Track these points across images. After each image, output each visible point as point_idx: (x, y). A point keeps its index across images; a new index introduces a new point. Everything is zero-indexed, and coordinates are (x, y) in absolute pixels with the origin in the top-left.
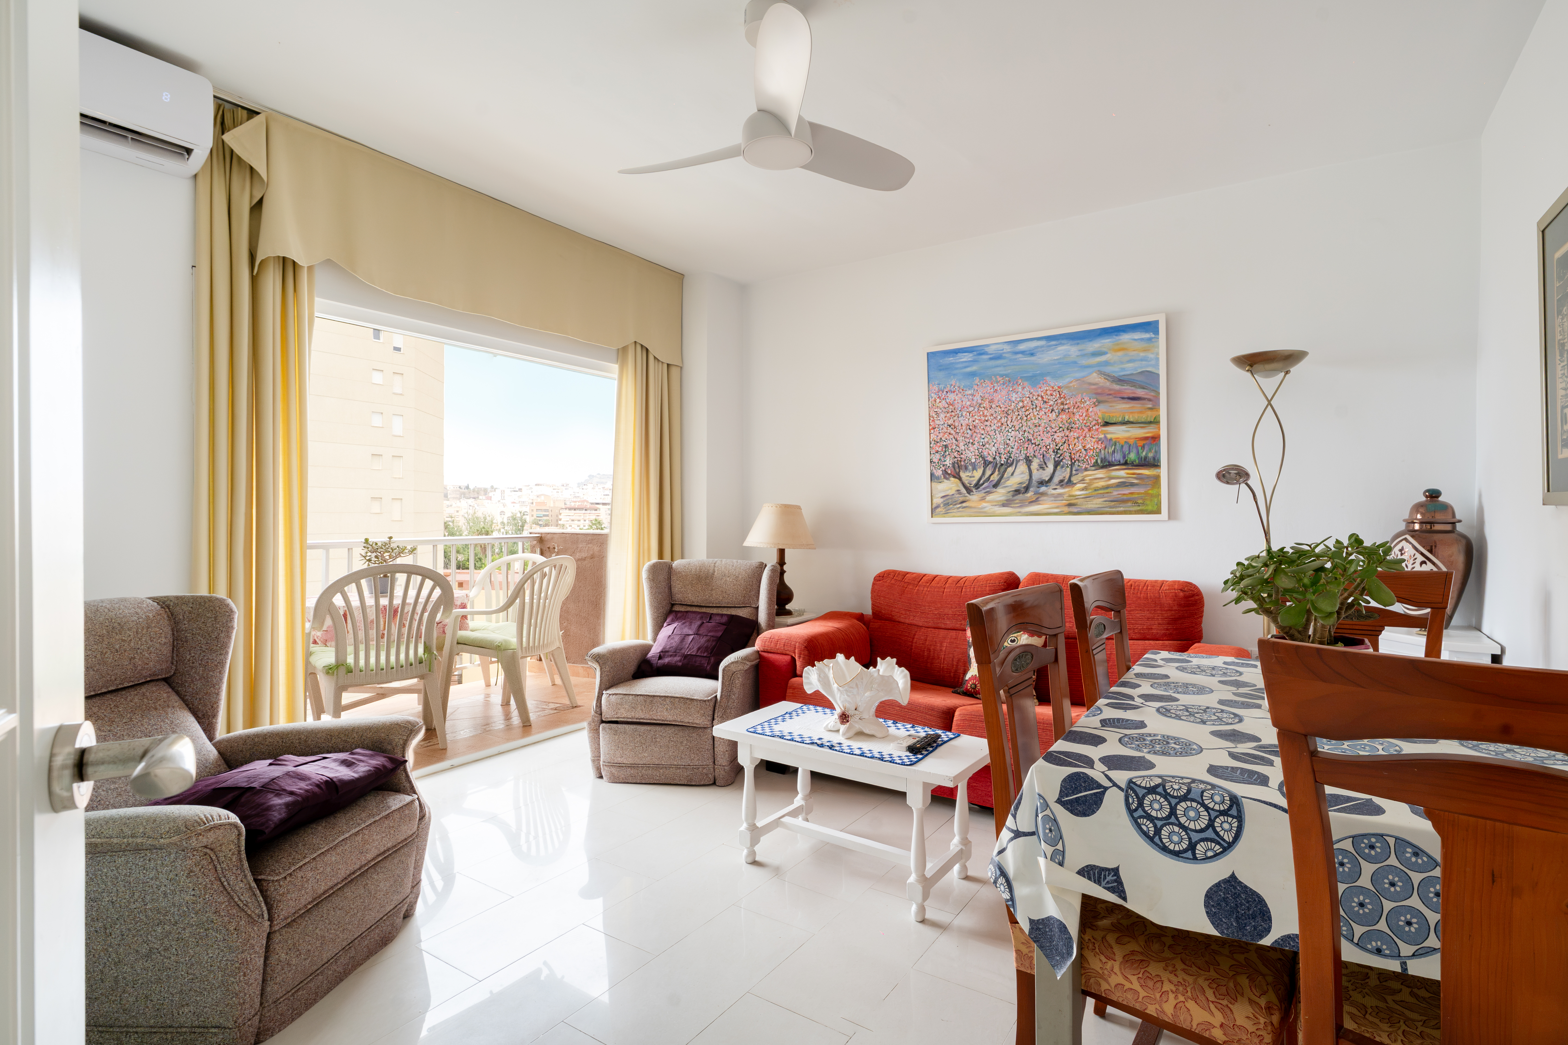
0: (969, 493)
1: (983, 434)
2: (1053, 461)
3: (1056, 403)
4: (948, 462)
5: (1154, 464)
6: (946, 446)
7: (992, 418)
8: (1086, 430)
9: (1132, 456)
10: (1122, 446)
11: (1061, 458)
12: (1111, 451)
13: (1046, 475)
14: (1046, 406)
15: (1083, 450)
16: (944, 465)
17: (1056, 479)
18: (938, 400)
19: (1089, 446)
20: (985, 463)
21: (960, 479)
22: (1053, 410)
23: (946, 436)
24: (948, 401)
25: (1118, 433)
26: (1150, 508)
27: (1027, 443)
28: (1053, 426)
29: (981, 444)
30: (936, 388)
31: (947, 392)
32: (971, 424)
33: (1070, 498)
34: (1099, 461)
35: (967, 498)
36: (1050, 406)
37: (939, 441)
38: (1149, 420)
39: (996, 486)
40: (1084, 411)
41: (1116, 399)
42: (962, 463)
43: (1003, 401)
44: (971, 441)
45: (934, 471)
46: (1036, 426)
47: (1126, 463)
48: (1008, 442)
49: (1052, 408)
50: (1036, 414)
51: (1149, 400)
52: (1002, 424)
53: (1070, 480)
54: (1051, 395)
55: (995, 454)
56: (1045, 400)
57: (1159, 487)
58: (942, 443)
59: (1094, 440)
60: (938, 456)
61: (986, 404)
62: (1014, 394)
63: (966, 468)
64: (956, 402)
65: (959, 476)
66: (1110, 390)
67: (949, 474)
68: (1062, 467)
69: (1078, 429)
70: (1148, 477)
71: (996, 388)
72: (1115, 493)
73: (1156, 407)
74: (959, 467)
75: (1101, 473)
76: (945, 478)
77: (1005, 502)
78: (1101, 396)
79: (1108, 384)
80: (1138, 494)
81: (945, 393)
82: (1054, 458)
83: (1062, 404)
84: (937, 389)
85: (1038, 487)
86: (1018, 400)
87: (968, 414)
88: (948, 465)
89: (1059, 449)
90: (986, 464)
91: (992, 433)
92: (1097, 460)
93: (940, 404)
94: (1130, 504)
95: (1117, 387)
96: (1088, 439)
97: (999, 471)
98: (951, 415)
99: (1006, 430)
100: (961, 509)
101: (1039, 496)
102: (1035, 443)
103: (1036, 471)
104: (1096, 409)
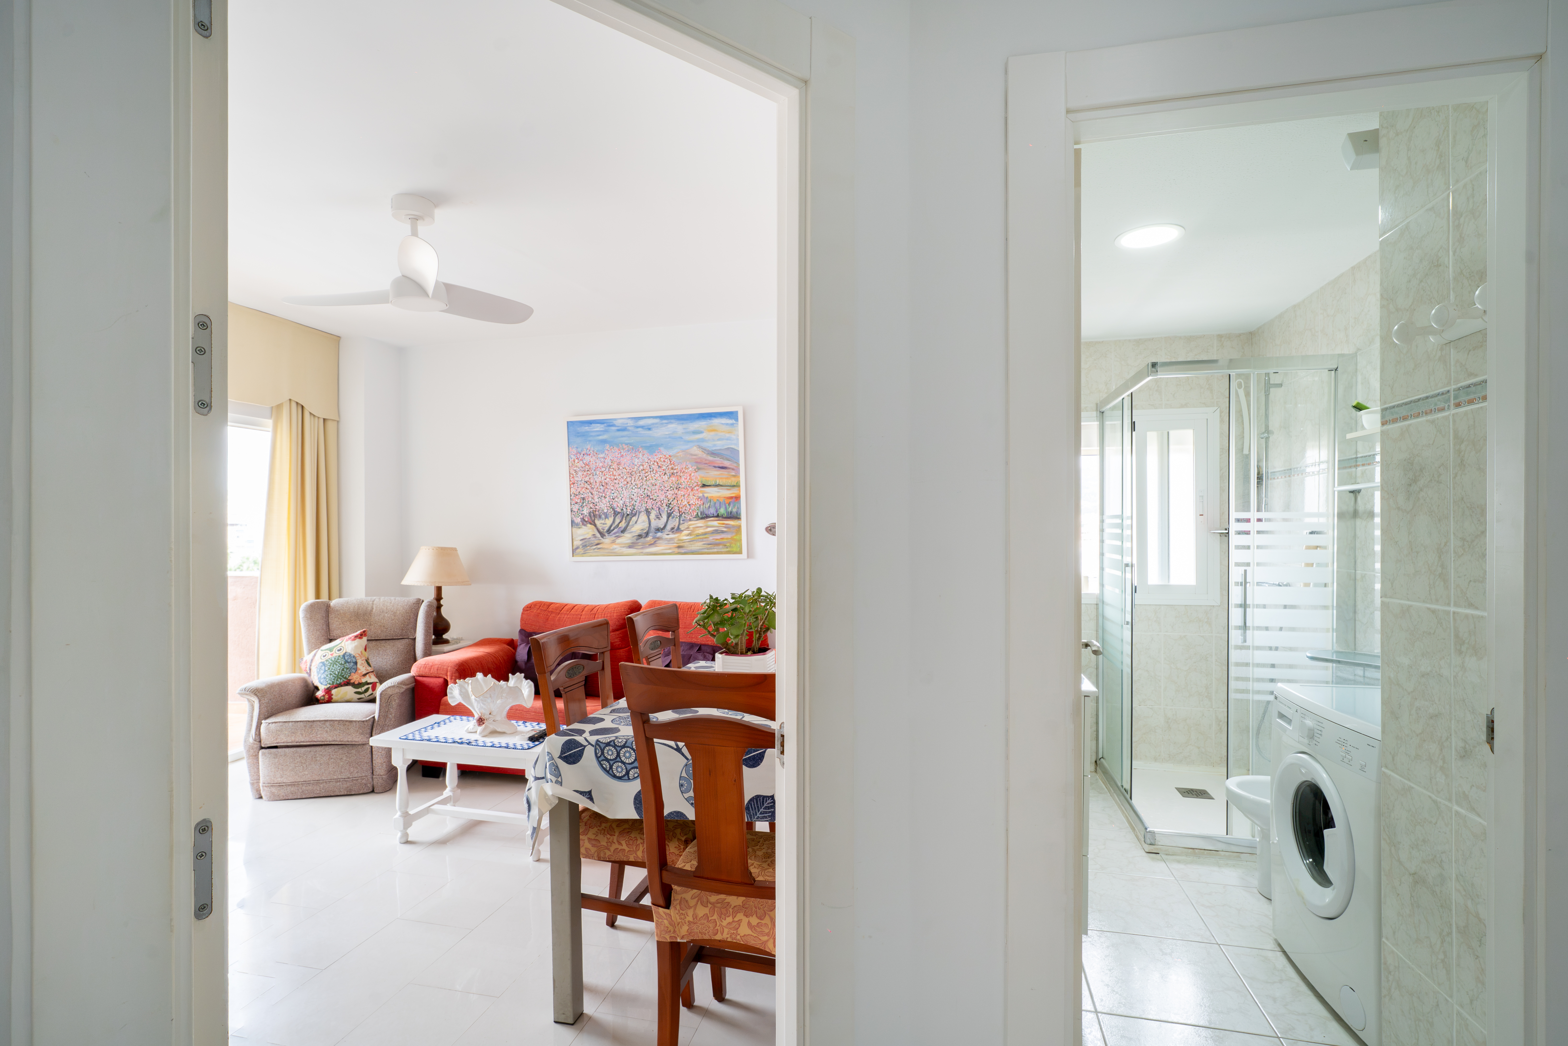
0: (602, 537)
1: (613, 490)
2: (666, 513)
3: (667, 468)
4: (586, 511)
5: (737, 517)
6: (584, 499)
7: (620, 477)
8: (690, 490)
9: (722, 511)
10: (715, 503)
11: (672, 510)
12: (707, 506)
13: (661, 523)
14: (660, 470)
15: (687, 505)
16: (582, 514)
17: (669, 527)
18: (576, 461)
19: (692, 502)
20: (615, 513)
21: (595, 525)
22: (665, 474)
23: (583, 490)
24: (584, 462)
25: (712, 492)
26: (735, 550)
27: (646, 498)
28: (666, 485)
29: (612, 498)
30: (575, 450)
31: (584, 454)
32: (603, 482)
33: (679, 542)
34: (699, 514)
35: (601, 541)
36: (664, 470)
37: (578, 494)
38: (733, 484)
39: (623, 531)
40: (688, 475)
41: (710, 467)
42: (597, 513)
43: (628, 464)
44: (604, 495)
45: (574, 519)
46: (653, 485)
47: (718, 516)
48: (632, 497)
49: (664, 471)
50: (653, 476)
51: (733, 469)
52: (628, 482)
53: (678, 528)
54: (664, 461)
55: (622, 506)
56: (659, 465)
57: (741, 534)
58: (580, 496)
59: (695, 498)
60: (577, 506)
61: (615, 466)
62: (636, 459)
63: (600, 517)
64: (591, 463)
65: (594, 523)
66: (706, 460)
67: (586, 522)
68: (673, 518)
69: (684, 489)
70: (733, 526)
71: (622, 454)
72: (711, 538)
73: (737, 475)
74: (594, 516)
75: (701, 523)
76: (583, 524)
77: (631, 544)
78: (700, 465)
79: (704, 456)
80: (727, 539)
81: (582, 455)
82: (667, 511)
83: (672, 469)
84: (575, 452)
85: (656, 533)
86: (640, 464)
87: (601, 473)
88: (586, 514)
89: (670, 504)
90: (616, 514)
91: (620, 489)
92: (698, 513)
93: (578, 464)
94: (721, 547)
95: (710, 458)
96: (691, 496)
97: (625, 520)
98: (587, 474)
99: (631, 487)
100: (596, 550)
101: (656, 540)
102: (653, 499)
103: (653, 520)
104: (696, 474)
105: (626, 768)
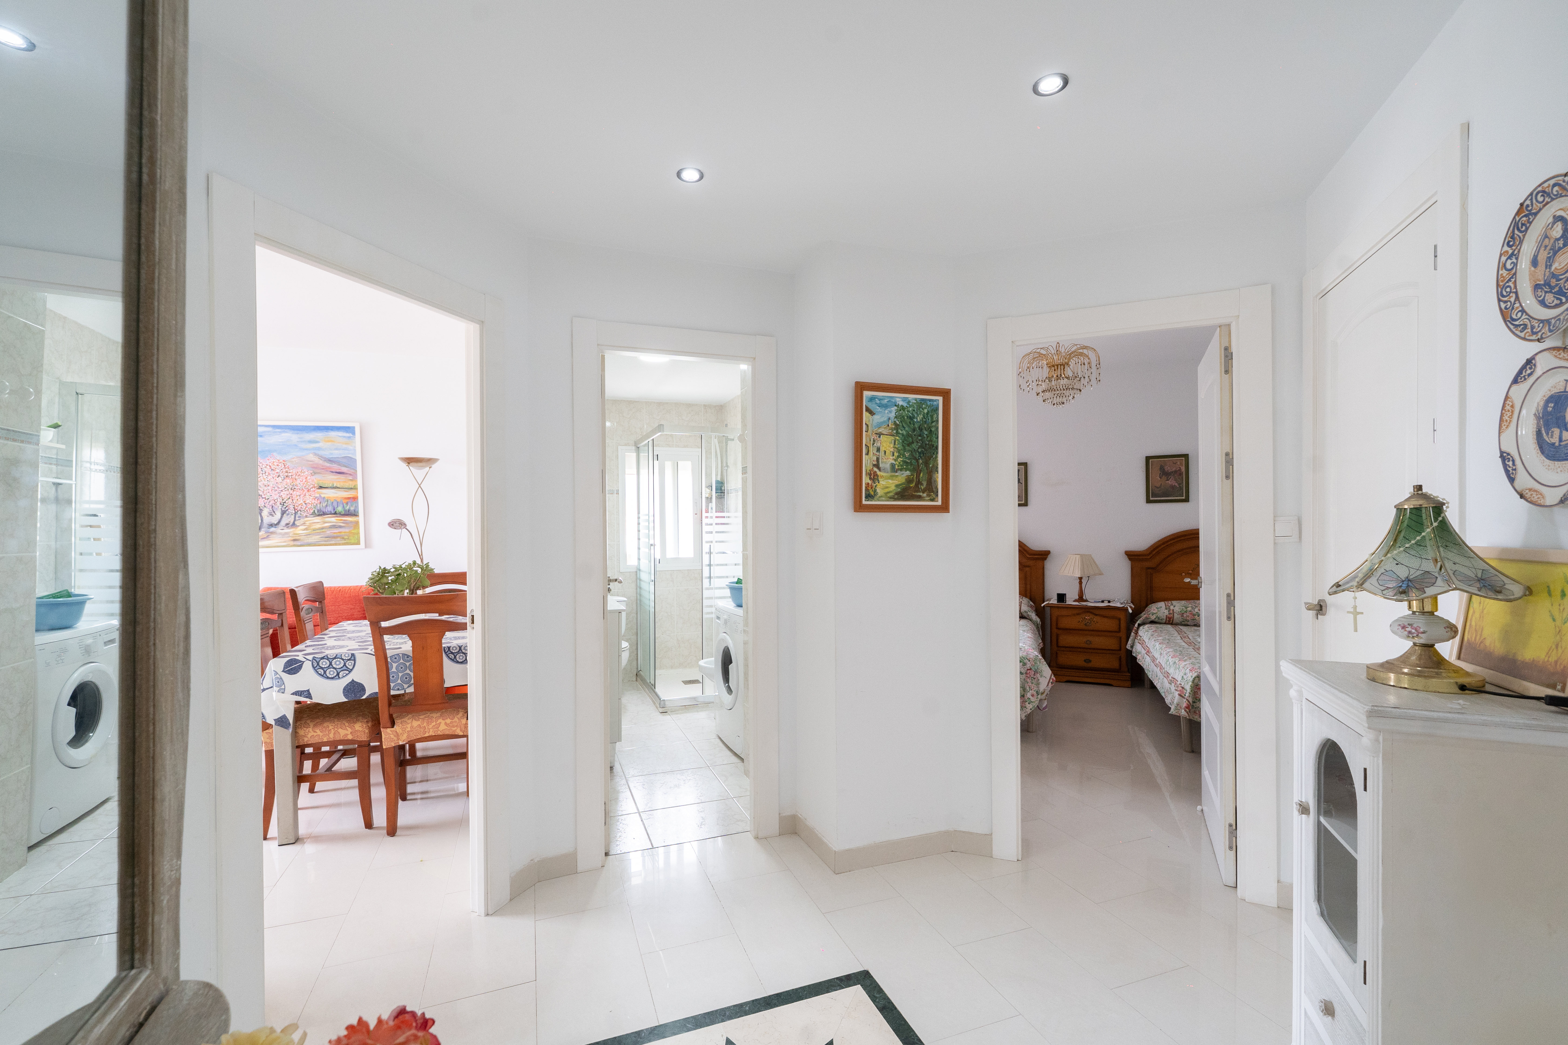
2: (280, 511)
3: (281, 471)
5: (355, 514)
8: (306, 491)
9: (340, 509)
10: (333, 503)
11: (287, 508)
12: (324, 505)
13: (275, 520)
14: (274, 473)
15: (304, 504)
17: (283, 523)
19: (309, 501)
22: (279, 476)
25: (329, 494)
26: (353, 541)
28: (280, 486)
33: (294, 536)
34: (316, 512)
36: (277, 473)
38: (350, 487)
40: (304, 478)
41: (327, 472)
46: (265, 486)
47: (335, 513)
49: (278, 474)
51: (350, 475)
53: (294, 524)
54: (278, 465)
56: (272, 468)
57: (359, 528)
66: (323, 466)
68: (288, 515)
69: (300, 489)
70: (351, 522)
72: (328, 532)
73: (355, 479)
75: (318, 519)
78: (316, 470)
79: (321, 462)
80: (345, 532)
82: (281, 509)
83: (287, 472)
85: (269, 528)
89: (285, 502)
92: (314, 511)
94: (339, 539)
95: (328, 465)
96: (307, 496)
101: (269, 534)
102: (265, 498)
103: (266, 517)
104: (313, 477)
105: (337, 672)
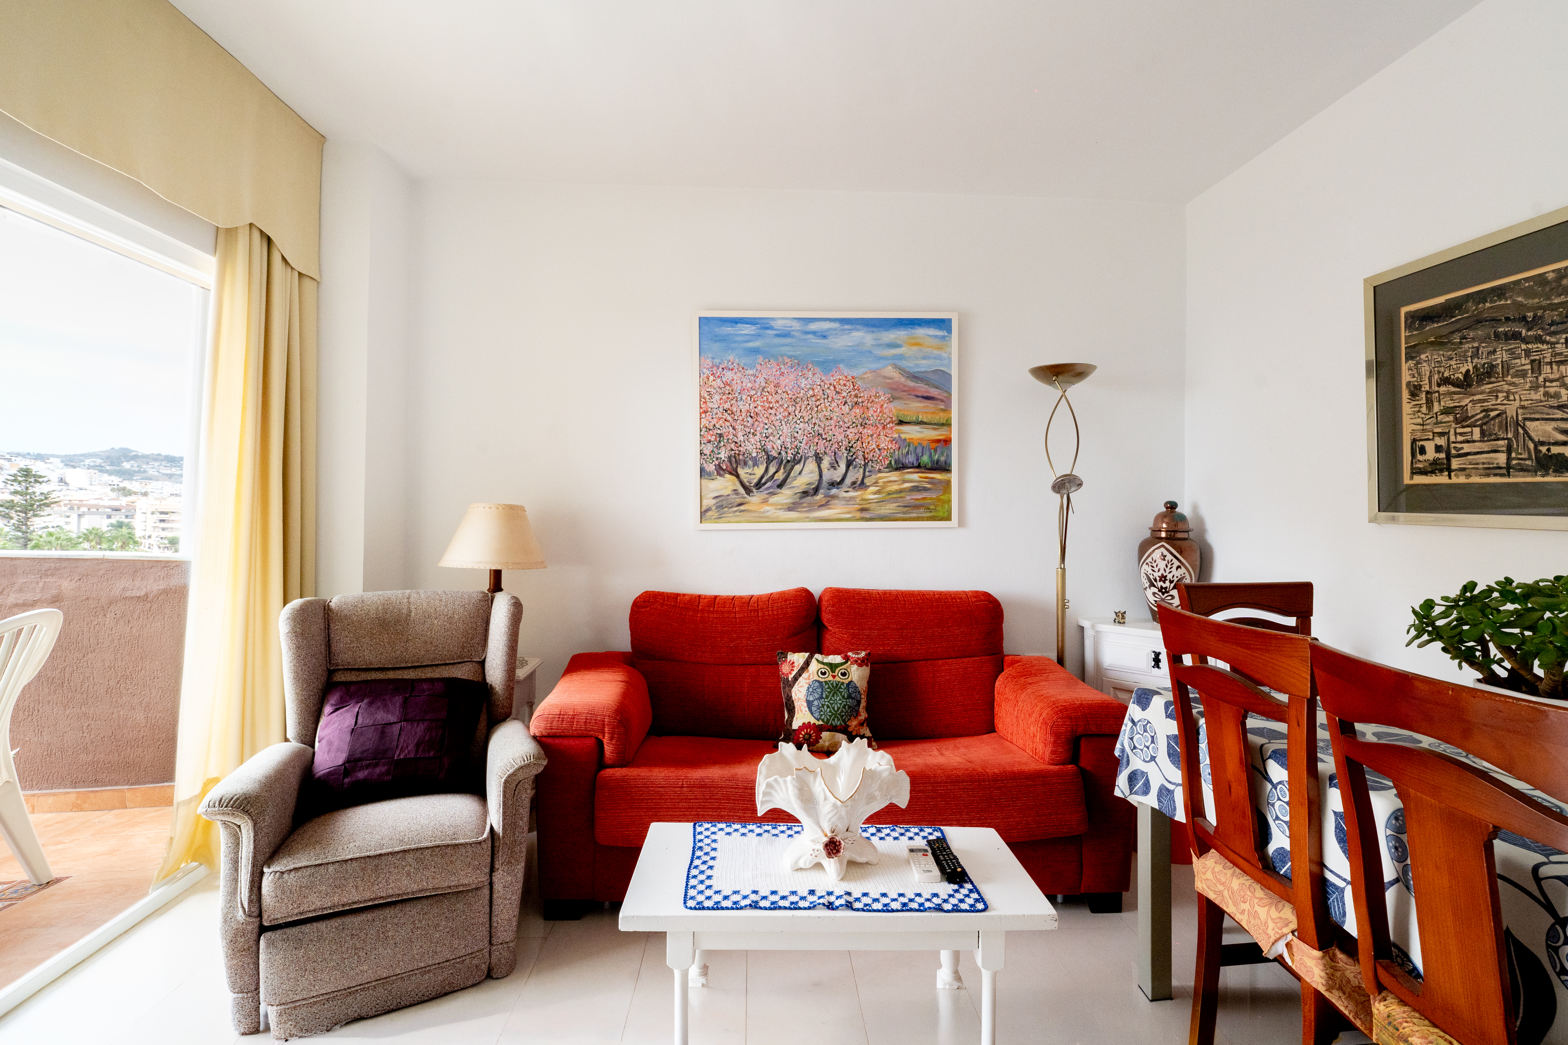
0: (748, 494)
1: (766, 424)
2: (845, 460)
3: (849, 394)
4: (723, 455)
5: (945, 468)
6: (721, 435)
7: (777, 405)
8: (881, 428)
9: (925, 459)
10: (916, 448)
11: (854, 457)
12: (905, 451)
13: (837, 475)
14: (839, 397)
15: (877, 449)
16: (717, 459)
17: (848, 481)
18: (711, 378)
19: (883, 445)
20: (768, 458)
21: (738, 476)
22: (846, 403)
23: (721, 422)
24: (724, 380)
25: (912, 433)
26: (941, 514)
27: (817, 438)
28: (846, 420)
29: (764, 435)
30: (709, 362)
31: (723, 369)
32: (752, 411)
33: (862, 502)
34: (893, 463)
35: (746, 500)
36: (843, 397)
37: (711, 428)
38: (941, 421)
39: (780, 486)
40: (878, 406)
41: (910, 397)
42: (741, 457)
43: (791, 387)
44: (752, 430)
45: (705, 465)
46: (827, 419)
47: (919, 466)
48: (796, 434)
49: (845, 399)
50: (827, 405)
51: (942, 401)
52: (789, 414)
53: (862, 482)
54: (845, 385)
55: (780, 448)
56: (837, 390)
57: (950, 493)
58: (715, 431)
59: (888, 439)
60: (710, 447)
61: (771, 388)
62: (804, 380)
63: (745, 463)
64: (735, 382)
65: (737, 472)
66: (905, 386)
67: (723, 470)
68: (855, 467)
69: (872, 425)
70: (940, 481)
71: (782, 370)
72: (908, 498)
73: (947, 409)
74: (736, 461)
75: (894, 476)
76: (719, 474)
77: (792, 505)
78: (896, 392)
79: (903, 379)
80: (931, 499)
81: (720, 369)
82: (847, 456)
83: (856, 396)
84: (710, 364)
85: (829, 489)
86: (808, 387)
87: (749, 398)
88: (723, 458)
89: (852, 447)
90: (770, 460)
91: (777, 423)
92: (891, 461)
93: (714, 382)
94: (922, 510)
95: (912, 384)
96: (882, 437)
97: (784, 468)
98: (728, 398)
99: (794, 420)
100: (737, 513)
101: (829, 499)
102: (826, 439)
103: (826, 470)
104: (891, 405)
